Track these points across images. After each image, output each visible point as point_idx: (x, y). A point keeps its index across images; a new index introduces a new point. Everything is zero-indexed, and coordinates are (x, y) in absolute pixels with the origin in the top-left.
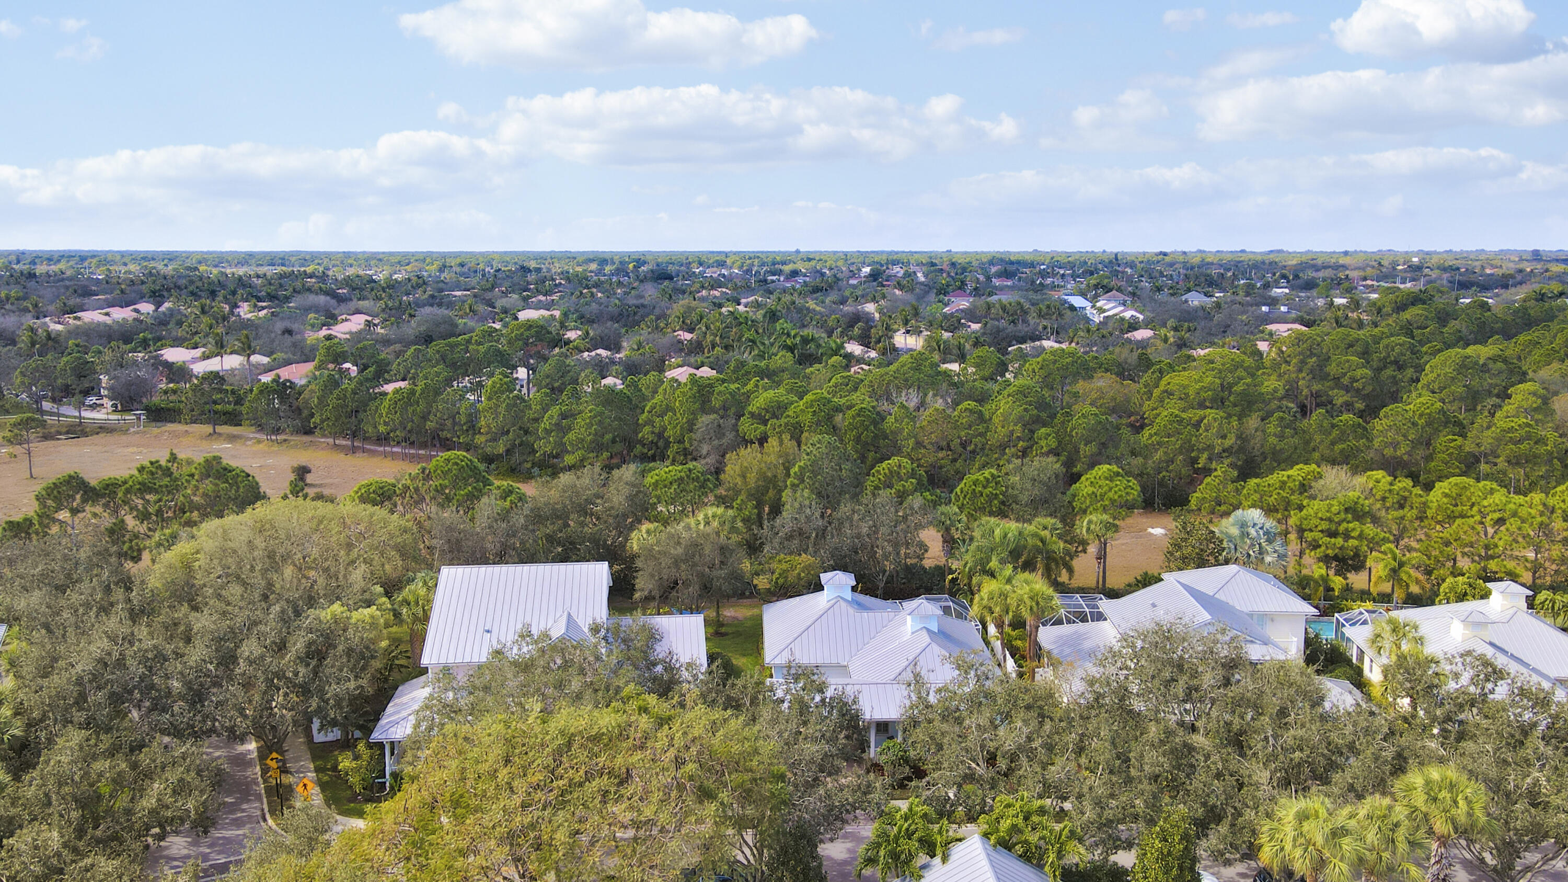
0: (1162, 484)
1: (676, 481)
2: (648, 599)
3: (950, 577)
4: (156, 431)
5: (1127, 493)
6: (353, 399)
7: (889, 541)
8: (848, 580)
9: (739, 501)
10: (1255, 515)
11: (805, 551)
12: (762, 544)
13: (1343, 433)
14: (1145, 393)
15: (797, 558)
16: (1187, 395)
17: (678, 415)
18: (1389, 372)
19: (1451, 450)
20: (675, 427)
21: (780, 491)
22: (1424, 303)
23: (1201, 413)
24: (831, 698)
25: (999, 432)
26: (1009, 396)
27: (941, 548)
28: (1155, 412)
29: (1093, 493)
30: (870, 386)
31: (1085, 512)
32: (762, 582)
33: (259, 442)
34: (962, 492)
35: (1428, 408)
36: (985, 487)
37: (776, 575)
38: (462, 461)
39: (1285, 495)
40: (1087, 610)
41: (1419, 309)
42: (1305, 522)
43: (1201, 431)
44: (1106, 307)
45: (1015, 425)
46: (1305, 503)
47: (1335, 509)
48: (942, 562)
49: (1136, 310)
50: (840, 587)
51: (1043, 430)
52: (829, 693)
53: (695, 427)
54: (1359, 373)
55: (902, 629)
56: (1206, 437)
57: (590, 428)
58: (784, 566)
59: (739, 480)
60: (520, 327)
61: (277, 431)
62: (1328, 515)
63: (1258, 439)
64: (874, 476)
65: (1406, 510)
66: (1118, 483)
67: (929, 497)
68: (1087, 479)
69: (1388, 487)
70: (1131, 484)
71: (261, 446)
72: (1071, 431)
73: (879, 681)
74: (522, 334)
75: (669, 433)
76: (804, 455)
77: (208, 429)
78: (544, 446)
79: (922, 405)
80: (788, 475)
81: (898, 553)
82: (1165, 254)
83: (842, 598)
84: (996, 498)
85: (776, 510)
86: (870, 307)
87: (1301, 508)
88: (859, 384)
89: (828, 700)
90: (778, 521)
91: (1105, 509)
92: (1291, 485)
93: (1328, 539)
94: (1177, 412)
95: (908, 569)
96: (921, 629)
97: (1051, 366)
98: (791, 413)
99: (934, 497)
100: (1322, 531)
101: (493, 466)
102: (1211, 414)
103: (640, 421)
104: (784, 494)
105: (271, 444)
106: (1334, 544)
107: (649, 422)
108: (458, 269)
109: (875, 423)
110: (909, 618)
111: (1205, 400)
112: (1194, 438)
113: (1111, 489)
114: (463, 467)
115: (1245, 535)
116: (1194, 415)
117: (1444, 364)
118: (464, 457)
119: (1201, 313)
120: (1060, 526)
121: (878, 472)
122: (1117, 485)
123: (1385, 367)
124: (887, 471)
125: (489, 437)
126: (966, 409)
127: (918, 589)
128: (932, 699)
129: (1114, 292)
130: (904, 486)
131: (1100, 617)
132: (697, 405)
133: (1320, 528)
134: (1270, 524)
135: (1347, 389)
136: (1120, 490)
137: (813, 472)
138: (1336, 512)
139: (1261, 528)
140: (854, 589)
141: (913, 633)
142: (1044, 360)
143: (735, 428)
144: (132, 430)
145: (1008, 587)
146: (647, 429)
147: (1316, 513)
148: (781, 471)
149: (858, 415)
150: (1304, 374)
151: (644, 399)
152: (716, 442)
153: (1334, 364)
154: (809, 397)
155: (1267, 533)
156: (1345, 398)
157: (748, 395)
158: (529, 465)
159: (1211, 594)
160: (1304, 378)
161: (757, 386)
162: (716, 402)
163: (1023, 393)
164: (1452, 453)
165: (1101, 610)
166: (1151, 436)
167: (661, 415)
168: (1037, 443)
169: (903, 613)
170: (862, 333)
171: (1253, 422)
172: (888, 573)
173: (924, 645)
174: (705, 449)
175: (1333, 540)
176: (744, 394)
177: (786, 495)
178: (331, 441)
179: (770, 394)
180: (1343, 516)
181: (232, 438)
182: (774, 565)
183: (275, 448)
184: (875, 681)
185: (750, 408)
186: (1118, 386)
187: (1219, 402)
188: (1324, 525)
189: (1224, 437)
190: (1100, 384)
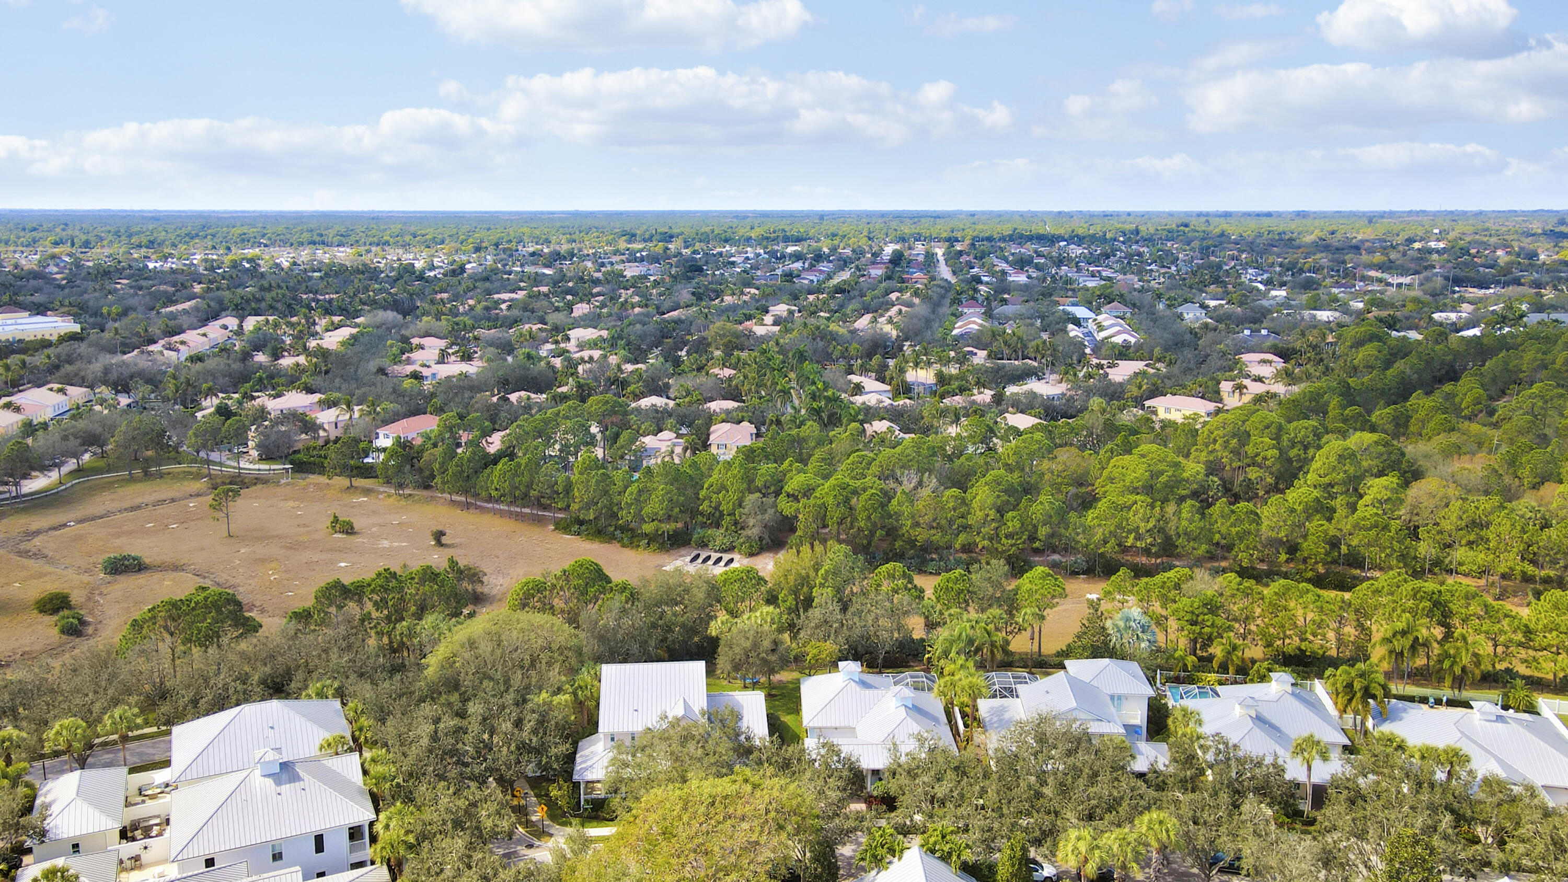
0: (1102, 555)
4: (302, 483)
6: (468, 467)
8: (856, 669)
9: (782, 595)
11: (829, 637)
12: (799, 629)
17: (730, 493)
20: (728, 503)
23: (1133, 498)
25: (977, 515)
26: (986, 484)
27: (923, 629)
30: (880, 466)
33: (389, 496)
43: (1131, 515)
44: (1105, 324)
45: (990, 509)
49: (1131, 330)
51: (1011, 513)
53: (744, 504)
54: (1270, 453)
56: (1133, 520)
59: (782, 579)
62: (1192, 608)
71: (391, 500)
75: (723, 507)
77: (345, 482)
78: (625, 516)
85: (808, 600)
95: (901, 642)
98: (818, 494)
101: (583, 528)
102: (1139, 501)
103: (701, 496)
105: (399, 498)
107: (708, 497)
110: (894, 698)
112: (1125, 522)
116: (1128, 499)
121: (880, 573)
127: (907, 656)
132: (745, 485)
138: (1198, 606)
143: (775, 505)
146: (706, 503)
149: (869, 499)
151: (703, 476)
152: (759, 517)
153: (1251, 444)
154: (832, 481)
158: (612, 529)
163: (997, 481)
166: (1093, 519)
167: (717, 492)
168: (1005, 524)
171: (1171, 508)
173: (902, 719)
174: (751, 522)
176: (781, 472)
178: (448, 496)
180: (1202, 609)
181: (367, 492)
183: (403, 503)
185: (786, 488)
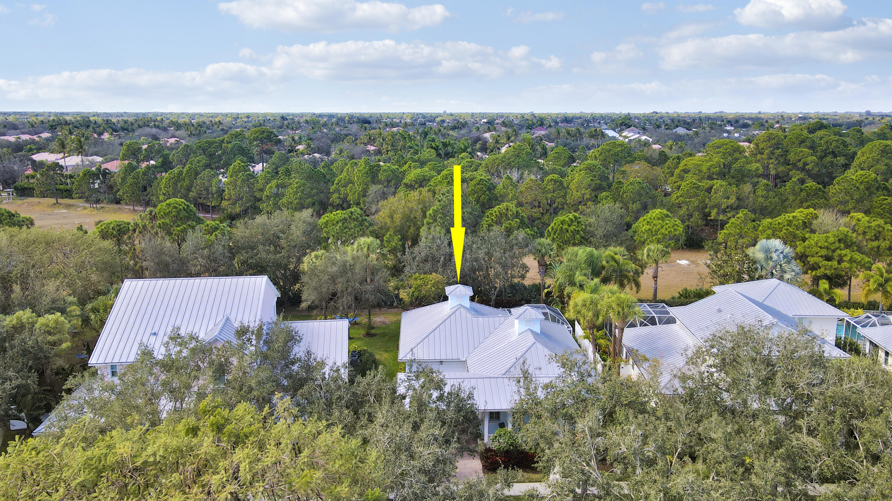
1: (341, 221)
2: (311, 308)
3: (546, 291)
4: (19, 202)
5: (675, 230)
6: (143, 179)
7: (500, 263)
8: (468, 291)
9: (388, 236)
10: (776, 243)
11: (436, 272)
12: (404, 266)
13: (808, 195)
14: (668, 173)
15: (428, 276)
16: (700, 171)
17: (356, 185)
18: (829, 159)
19: (884, 206)
20: (354, 194)
21: (418, 229)
22: (826, 129)
23: (710, 182)
24: (448, 394)
25: (574, 195)
26: (580, 171)
27: (538, 270)
28: (676, 184)
29: (650, 229)
30: (486, 167)
31: (643, 243)
32: (404, 295)
33: (85, 208)
34: (552, 229)
35: (866, 178)
36: (569, 226)
37: (413, 289)
38: (180, 205)
39: (792, 230)
40: (656, 315)
41: (824, 131)
42: (808, 250)
43: (712, 194)
44: (629, 135)
45: (587, 189)
46: (807, 235)
47: (831, 240)
48: (538, 281)
49: (647, 136)
50: (460, 296)
51: (604, 193)
52: (447, 389)
53: (368, 194)
54: (810, 159)
55: (510, 331)
56: (715, 197)
57: (297, 195)
58: (419, 282)
59: (388, 221)
60: (257, 132)
61: (98, 201)
62: (826, 244)
63: (751, 199)
64: (488, 217)
65: (881, 241)
66: (667, 222)
67: (529, 232)
68: (644, 220)
69: (868, 225)
70: (677, 223)
71: (86, 211)
72: (623, 194)
73: (492, 375)
74: (258, 137)
75: (350, 198)
76: (437, 201)
77: (53, 201)
78: (266, 208)
79: (521, 178)
80: (425, 216)
81: (506, 273)
82: (657, 113)
83: (462, 306)
84: (578, 234)
85: (415, 241)
86: (487, 135)
87: (804, 240)
88: (478, 166)
89: (446, 394)
90: (416, 249)
91: (659, 242)
92: (796, 223)
93: (827, 262)
94: (695, 181)
95: (513, 286)
96: (526, 331)
97: (607, 153)
98: (432, 183)
99: (533, 233)
100: (822, 256)
102: (718, 183)
103: (331, 190)
104: (421, 230)
105: (92, 209)
106: (831, 266)
107: (337, 191)
108: (245, 120)
109: (489, 189)
110: (516, 322)
111: (713, 174)
112: (707, 200)
113: (662, 227)
114: (180, 210)
115: (769, 258)
116: (706, 183)
117: (871, 151)
118: (182, 202)
119: (686, 138)
120: (626, 253)
121: (491, 214)
122: (667, 224)
123: (825, 156)
124: (498, 213)
125: (230, 202)
126: (552, 180)
127: (520, 301)
128: (541, 394)
129: (632, 127)
130: (510, 224)
131: (671, 321)
132: (369, 179)
133: (819, 254)
134: (788, 250)
135: (803, 169)
136: (669, 227)
137: (443, 214)
138: (832, 242)
139: (782, 253)
140: (472, 299)
141: (520, 334)
142: (602, 149)
143: (394, 194)
144: (4, 201)
145: (596, 296)
146: (335, 195)
147: (817, 243)
148: (419, 214)
149: (479, 184)
150: (772, 161)
151: (334, 175)
153: (792, 154)
154: (444, 173)
155: (785, 257)
156: (801, 176)
157: (404, 173)
159: (760, 301)
160: (772, 163)
161: (410, 167)
162: (381, 176)
163: (590, 169)
164: (885, 208)
165: (671, 314)
166: (678, 197)
167: (345, 186)
168: (599, 202)
169: (511, 318)
170: (482, 147)
171: (746, 188)
172: (498, 289)
173: (530, 344)
174: (374, 208)
175: (830, 263)
176: (401, 172)
177: (423, 231)
178: (131, 207)
179: (419, 170)
180: (837, 245)
181: (68, 206)
182: (412, 282)
183: (95, 212)
184: (488, 375)
185: (404, 181)
186: (649, 169)
187: (722, 175)
188: (824, 252)
189: (728, 198)
190: (637, 168)
